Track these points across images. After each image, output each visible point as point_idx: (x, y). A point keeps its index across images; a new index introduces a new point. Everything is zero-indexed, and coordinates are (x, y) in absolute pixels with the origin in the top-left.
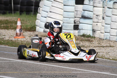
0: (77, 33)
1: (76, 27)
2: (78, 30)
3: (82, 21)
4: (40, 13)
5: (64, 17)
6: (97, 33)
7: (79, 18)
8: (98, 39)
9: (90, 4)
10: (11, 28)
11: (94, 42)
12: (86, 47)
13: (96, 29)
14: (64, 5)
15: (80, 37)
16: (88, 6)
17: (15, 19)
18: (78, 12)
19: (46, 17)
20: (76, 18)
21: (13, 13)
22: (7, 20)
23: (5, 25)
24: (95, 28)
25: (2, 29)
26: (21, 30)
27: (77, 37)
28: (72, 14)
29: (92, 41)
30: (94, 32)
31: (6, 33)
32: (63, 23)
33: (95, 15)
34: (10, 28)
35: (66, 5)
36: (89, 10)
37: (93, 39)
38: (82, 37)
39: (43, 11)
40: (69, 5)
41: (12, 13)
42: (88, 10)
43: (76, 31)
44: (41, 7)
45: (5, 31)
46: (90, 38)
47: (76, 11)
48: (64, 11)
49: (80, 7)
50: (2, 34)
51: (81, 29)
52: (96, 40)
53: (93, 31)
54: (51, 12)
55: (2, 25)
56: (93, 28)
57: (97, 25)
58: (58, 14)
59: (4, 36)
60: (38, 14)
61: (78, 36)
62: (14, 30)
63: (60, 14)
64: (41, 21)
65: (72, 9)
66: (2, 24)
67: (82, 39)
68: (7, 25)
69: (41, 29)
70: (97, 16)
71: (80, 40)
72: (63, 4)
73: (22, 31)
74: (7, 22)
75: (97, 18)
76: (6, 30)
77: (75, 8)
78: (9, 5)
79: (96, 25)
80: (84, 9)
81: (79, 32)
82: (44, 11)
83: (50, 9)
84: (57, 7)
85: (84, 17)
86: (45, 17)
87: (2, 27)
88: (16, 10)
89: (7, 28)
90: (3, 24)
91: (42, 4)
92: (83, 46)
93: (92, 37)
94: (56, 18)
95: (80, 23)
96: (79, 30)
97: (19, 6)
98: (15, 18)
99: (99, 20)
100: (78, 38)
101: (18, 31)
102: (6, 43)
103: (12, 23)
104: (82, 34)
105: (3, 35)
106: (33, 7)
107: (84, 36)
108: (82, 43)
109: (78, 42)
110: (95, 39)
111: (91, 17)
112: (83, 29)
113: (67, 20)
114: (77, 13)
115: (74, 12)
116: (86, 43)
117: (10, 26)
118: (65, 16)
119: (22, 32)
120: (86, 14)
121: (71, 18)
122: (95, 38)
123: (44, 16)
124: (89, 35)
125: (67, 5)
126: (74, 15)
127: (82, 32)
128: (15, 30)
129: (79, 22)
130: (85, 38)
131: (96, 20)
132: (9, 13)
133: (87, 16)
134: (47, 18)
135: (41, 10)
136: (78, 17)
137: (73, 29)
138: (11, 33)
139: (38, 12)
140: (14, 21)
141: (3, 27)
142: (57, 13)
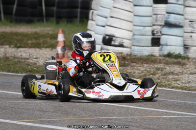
0: (158, 51)
1: (156, 42)
2: (159, 46)
3: (166, 30)
4: (94, 19)
5: (135, 26)
6: (191, 51)
7: (160, 25)
8: (194, 60)
9: (179, 3)
10: (45, 46)
11: (188, 66)
12: (177, 75)
13: (191, 44)
14: (135, 6)
15: (163, 58)
16: (174, 5)
17: (50, 31)
18: (159, 16)
19: (104, 26)
20: (155, 27)
21: (45, 20)
22: (36, 33)
23: (34, 41)
24: (189, 43)
25: (30, 47)
26: (64, 48)
27: (158, 58)
28: (148, 20)
29: (184, 64)
30: (187, 48)
31: (38, 53)
32: (134, 35)
33: (188, 20)
34: (42, 45)
35: (137, 4)
36: (178, 12)
37: (186, 61)
38: (167, 59)
39: (99, 15)
40: (142, 5)
41: (43, 21)
42: (175, 12)
43: (156, 49)
44: (96, 9)
45: (36, 51)
46: (180, 60)
47: (154, 14)
48: (135, 15)
49: (162, 7)
50: (31, 56)
51: (165, 45)
52: (191, 63)
53: (184, 48)
54: (112, 17)
55: (30, 42)
56: (184, 42)
57: (191, 36)
58: (124, 20)
59: (36, 60)
60: (90, 22)
61: (160, 56)
62: (50, 49)
63: (128, 21)
64: (96, 33)
65: (147, 11)
66: (28, 40)
67: (167, 61)
68: (38, 41)
70: (190, 23)
71: (164, 63)
72: (132, 4)
73: (65, 50)
74: (36, 36)
75: (191, 25)
76: (38, 50)
77: (153, 9)
78: (38, 7)
79: (190, 38)
80: (168, 11)
81: (161, 50)
82: (101, 16)
83: (111, 12)
84: (122, 9)
85: (168, 25)
86: (102, 26)
87: (30, 45)
88: (49, 15)
89: (38, 46)
90: (31, 40)
91: (96, 5)
92: (172, 73)
93: (184, 57)
94: (121, 27)
95: (163, 35)
96: (161, 46)
97: (55, 9)
98: (48, 29)
99: (194, 28)
100: (160, 59)
101: (59, 49)
102: (42, 71)
103: (45, 38)
104: (166, 53)
105: (35, 57)
106: (79, 10)
107: (169, 55)
108: (168, 68)
109: (162, 67)
110: (190, 60)
111: (181, 25)
112: (168, 44)
113: (140, 30)
114: (157, 17)
115: (151, 16)
116: (176, 68)
117: (43, 42)
118: (136, 24)
119: (66, 52)
120: (173, 19)
121: (146, 26)
122: (188, 58)
123: (100, 25)
124: (179, 54)
125: (139, 4)
126: (151, 22)
127: (166, 50)
128: (52, 50)
129: (161, 32)
130: (173, 59)
131: (189, 29)
132: (39, 21)
133: (173, 23)
134: (107, 27)
135: (95, 14)
136: (158, 25)
137: (150, 45)
138: (46, 54)
139: (90, 18)
140: (48, 33)
141: (32, 44)
142: (123, 18)
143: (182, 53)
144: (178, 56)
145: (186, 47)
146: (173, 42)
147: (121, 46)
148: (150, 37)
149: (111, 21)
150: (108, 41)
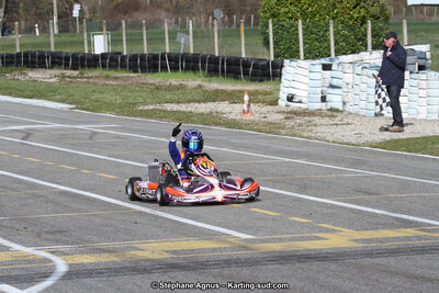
0: (325, 106)
1: (323, 99)
3: (330, 90)
7: (327, 87)
9: (339, 70)
14: (310, 72)
16: (336, 72)
18: (326, 80)
20: (323, 88)
27: (324, 111)
28: (319, 83)
32: (309, 94)
33: (345, 83)
36: (339, 77)
38: (329, 112)
40: (315, 72)
42: (337, 77)
47: (323, 79)
48: (310, 79)
49: (328, 73)
51: (329, 102)
54: (293, 81)
56: (343, 100)
61: (326, 110)
63: (305, 84)
65: (318, 76)
67: (329, 114)
69: (283, 102)
70: (347, 85)
75: (347, 87)
77: (322, 75)
80: (332, 76)
85: (332, 86)
86: (287, 87)
93: (342, 111)
94: (300, 89)
95: (328, 94)
96: (326, 103)
99: (348, 89)
104: (329, 107)
107: (331, 110)
112: (332, 101)
113: (313, 90)
115: (321, 80)
118: (310, 86)
120: (335, 82)
121: (318, 87)
122: (345, 112)
124: (339, 108)
125: (313, 71)
127: (330, 105)
129: (327, 92)
130: (332, 113)
133: (335, 85)
134: (290, 88)
135: (283, 79)
136: (325, 87)
137: (320, 101)
143: (341, 108)
144: (337, 110)
145: (344, 103)
146: (335, 100)
147: (300, 102)
148: (320, 96)
149: (293, 84)
150: (290, 99)
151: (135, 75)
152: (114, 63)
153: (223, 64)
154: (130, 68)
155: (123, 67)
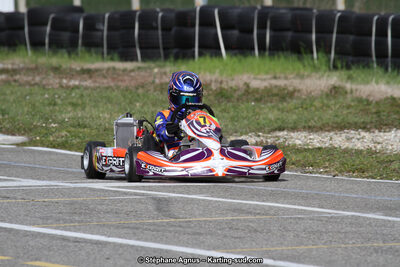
151: (129, 65)
152: (66, 36)
153: (382, 33)
154: (112, 48)
155: (92, 44)
